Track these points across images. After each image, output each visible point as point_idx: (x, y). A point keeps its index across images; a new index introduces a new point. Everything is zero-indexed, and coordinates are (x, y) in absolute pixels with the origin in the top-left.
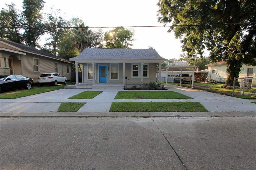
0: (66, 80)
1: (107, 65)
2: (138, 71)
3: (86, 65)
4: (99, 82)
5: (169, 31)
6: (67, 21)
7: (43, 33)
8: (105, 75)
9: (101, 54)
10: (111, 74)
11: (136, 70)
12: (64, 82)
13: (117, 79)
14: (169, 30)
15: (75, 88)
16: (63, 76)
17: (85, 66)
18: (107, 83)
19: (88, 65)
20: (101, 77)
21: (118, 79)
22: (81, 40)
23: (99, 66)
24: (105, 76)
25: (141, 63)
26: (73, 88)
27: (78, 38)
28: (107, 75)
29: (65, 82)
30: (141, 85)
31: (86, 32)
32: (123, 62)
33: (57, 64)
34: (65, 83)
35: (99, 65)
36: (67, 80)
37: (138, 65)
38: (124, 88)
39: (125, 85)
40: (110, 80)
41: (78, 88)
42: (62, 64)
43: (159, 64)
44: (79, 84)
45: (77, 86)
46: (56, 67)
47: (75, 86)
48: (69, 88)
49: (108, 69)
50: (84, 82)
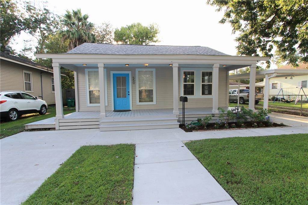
0: (43, 106)
1: (130, 73)
2: (193, 85)
3: (84, 73)
4: (113, 110)
5: (223, 21)
6: (56, 15)
7: (18, 31)
8: (127, 93)
9: (114, 51)
10: (139, 91)
11: (190, 82)
12: (38, 109)
13: (152, 101)
14: (223, 19)
15: (54, 129)
16: (36, 98)
17: (80, 76)
18: (131, 110)
19: (89, 72)
20: (119, 99)
21: (154, 102)
22: (76, 36)
24: (125, 95)
26: (49, 129)
27: (70, 33)
28: (130, 93)
29: (41, 109)
30: (213, 115)
31: (84, 24)
32: (174, 61)
35: (112, 73)
37: (194, 72)
38: (179, 125)
39: (179, 115)
40: (138, 103)
41: (61, 128)
42: (41, 75)
43: (252, 66)
44: (63, 117)
45: (59, 123)
46: (28, 81)
47: (55, 124)
48: (39, 131)
49: (132, 81)
50: (80, 110)
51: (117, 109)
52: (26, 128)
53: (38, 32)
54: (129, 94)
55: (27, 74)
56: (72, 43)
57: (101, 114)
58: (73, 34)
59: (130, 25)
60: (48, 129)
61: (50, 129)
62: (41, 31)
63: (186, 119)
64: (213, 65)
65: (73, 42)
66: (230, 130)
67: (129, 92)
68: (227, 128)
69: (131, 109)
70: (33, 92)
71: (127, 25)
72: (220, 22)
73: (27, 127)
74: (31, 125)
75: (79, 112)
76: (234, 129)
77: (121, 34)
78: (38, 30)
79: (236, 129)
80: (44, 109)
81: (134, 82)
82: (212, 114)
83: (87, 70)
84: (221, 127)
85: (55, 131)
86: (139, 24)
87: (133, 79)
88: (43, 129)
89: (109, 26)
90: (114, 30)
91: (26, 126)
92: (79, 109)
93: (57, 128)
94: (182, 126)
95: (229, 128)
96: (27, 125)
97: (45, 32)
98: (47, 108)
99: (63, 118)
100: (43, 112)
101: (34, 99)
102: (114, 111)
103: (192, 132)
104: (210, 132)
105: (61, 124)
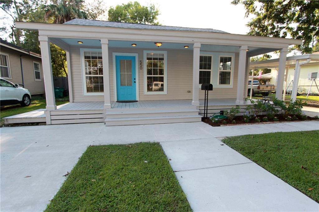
0: (26, 95)
1: (136, 55)
2: (210, 72)
4: (116, 100)
5: (236, 2)
8: (133, 80)
10: (148, 77)
11: (206, 69)
12: (20, 99)
15: (44, 123)
16: (16, 85)
17: (74, 57)
18: (137, 101)
19: (85, 52)
20: (122, 87)
21: (165, 92)
22: (63, 12)
23: (116, 56)
24: (131, 82)
25: (240, 47)
26: (37, 124)
27: (56, 8)
28: (137, 81)
29: (24, 100)
32: (195, 40)
33: (5, 56)
34: (25, 102)
35: (114, 54)
36: (29, 94)
37: (211, 57)
38: (202, 118)
39: (199, 107)
40: (146, 92)
41: (53, 122)
42: (21, 59)
43: (283, 50)
44: (56, 108)
45: (51, 115)
46: (4, 65)
47: (45, 117)
48: (24, 126)
49: (139, 65)
50: (75, 101)
51: (121, 99)
52: (6, 123)
53: (14, 8)
54: (135, 82)
55: (3, 56)
56: (57, 21)
57: (105, 104)
58: (59, 10)
59: (127, 4)
60: (35, 124)
61: (39, 124)
62: (17, 7)
63: (209, 111)
64: (241, 46)
65: (59, 20)
66: (263, 124)
67: (135, 79)
68: (258, 122)
69: (137, 99)
70: (11, 78)
71: (123, 4)
72: (232, 3)
73: (7, 121)
74: (13, 119)
75: (73, 102)
76: (267, 123)
77: (117, 13)
78: (13, 5)
79: (269, 123)
80: (27, 99)
81: (141, 66)
82: (237, 106)
83: (82, 51)
84: (252, 120)
85: (46, 126)
86: (137, 4)
87: (140, 64)
88: (29, 123)
89: (102, 4)
90: (108, 9)
91: (5, 120)
92: (73, 99)
93: (48, 122)
94: (205, 120)
95: (261, 122)
96: (7, 119)
97: (22, 8)
98: (31, 98)
99: (55, 110)
100: (26, 103)
101: (14, 87)
102: (117, 102)
103: (220, 126)
104: (241, 126)
105: (53, 118)
